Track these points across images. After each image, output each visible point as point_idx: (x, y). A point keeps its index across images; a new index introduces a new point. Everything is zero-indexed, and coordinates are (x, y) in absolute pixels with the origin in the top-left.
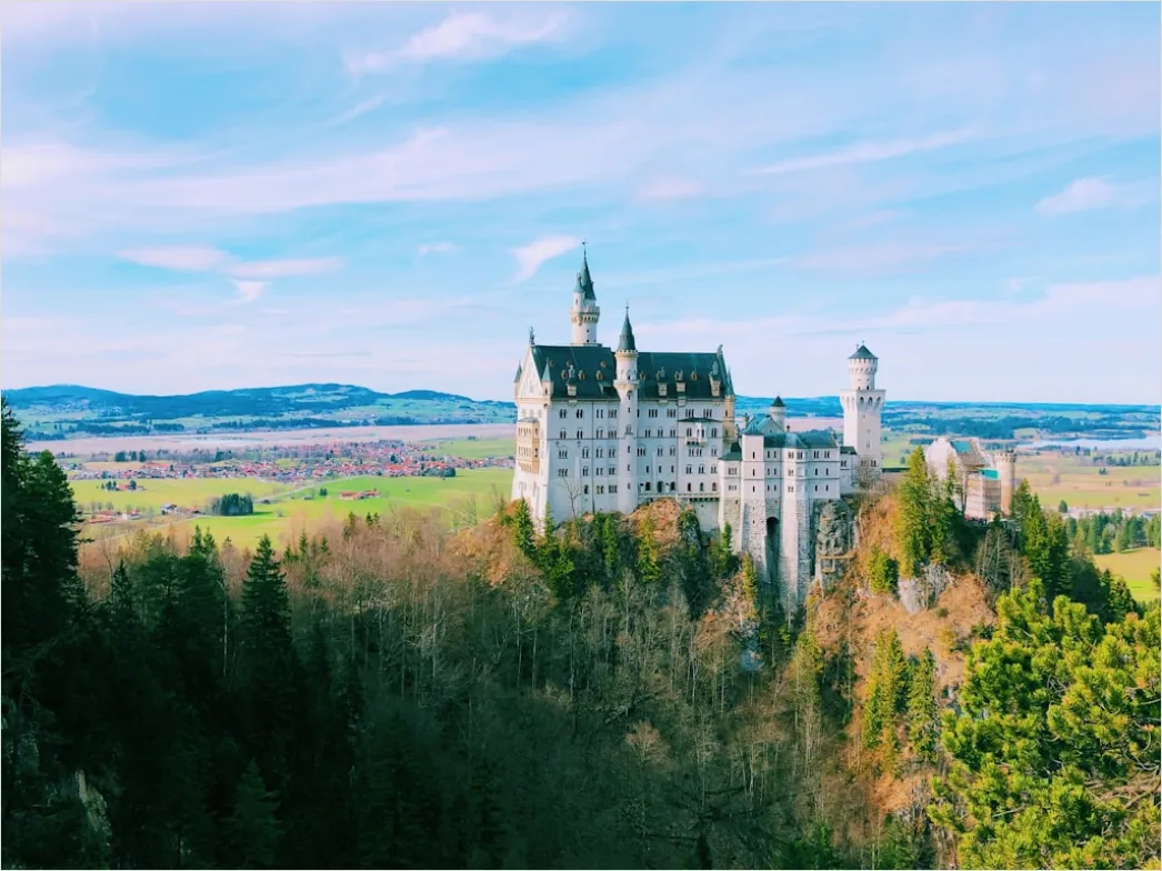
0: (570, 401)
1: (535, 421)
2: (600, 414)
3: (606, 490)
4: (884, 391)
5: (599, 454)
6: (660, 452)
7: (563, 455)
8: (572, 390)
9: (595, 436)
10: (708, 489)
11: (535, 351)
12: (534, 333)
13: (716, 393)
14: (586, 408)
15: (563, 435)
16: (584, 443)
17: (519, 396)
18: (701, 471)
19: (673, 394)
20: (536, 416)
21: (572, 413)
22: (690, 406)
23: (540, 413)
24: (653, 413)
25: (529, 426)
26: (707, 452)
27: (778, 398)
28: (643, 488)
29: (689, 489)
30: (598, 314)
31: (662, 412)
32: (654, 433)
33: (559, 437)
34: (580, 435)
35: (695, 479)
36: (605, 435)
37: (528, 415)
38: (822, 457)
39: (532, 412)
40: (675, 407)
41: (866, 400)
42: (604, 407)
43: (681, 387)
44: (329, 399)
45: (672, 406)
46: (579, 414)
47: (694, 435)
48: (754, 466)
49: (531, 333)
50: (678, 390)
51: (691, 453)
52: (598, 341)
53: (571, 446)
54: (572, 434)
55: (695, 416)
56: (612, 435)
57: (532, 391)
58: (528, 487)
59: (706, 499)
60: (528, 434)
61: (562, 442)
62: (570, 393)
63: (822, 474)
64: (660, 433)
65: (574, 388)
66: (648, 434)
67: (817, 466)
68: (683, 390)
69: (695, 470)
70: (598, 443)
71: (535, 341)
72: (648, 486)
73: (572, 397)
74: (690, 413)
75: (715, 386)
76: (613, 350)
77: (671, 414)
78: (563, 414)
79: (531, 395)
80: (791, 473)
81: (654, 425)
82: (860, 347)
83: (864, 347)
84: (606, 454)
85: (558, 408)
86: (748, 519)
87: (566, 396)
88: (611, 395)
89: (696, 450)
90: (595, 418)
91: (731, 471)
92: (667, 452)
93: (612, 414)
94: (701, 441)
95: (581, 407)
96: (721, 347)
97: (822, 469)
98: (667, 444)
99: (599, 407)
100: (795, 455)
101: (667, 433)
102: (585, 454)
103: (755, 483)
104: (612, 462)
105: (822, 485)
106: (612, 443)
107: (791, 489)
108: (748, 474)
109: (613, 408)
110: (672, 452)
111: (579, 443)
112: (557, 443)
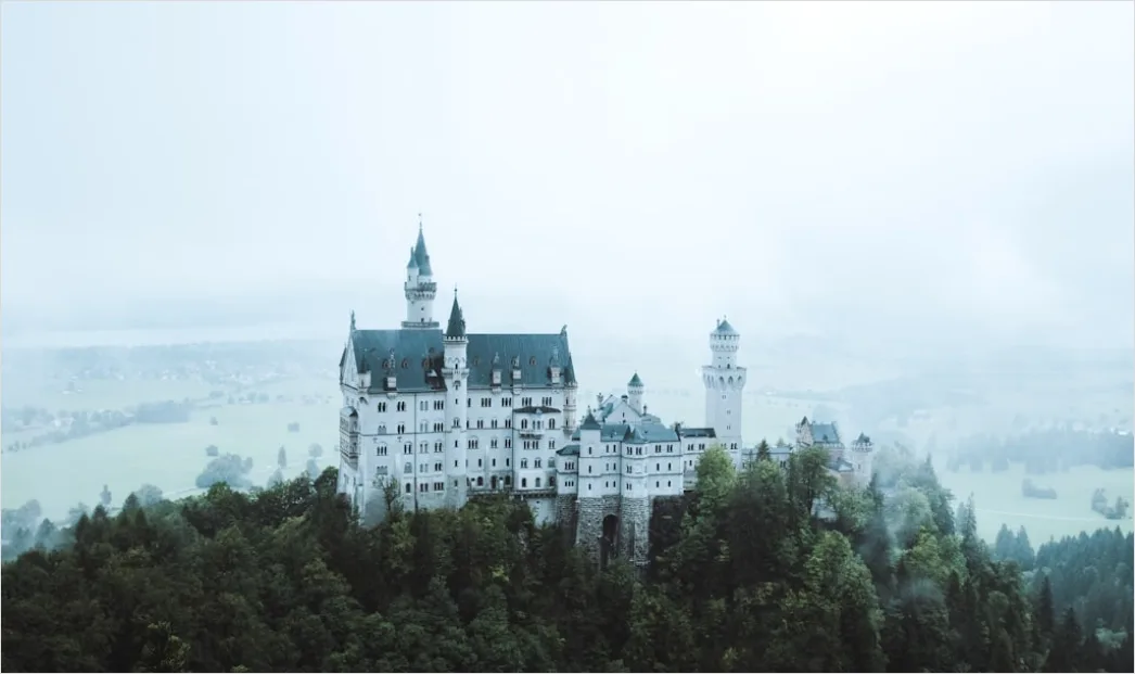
0: (390, 394)
1: (354, 413)
2: (424, 406)
3: (431, 487)
4: (744, 368)
5: (424, 448)
6: (494, 444)
7: (383, 451)
8: (392, 382)
9: (418, 431)
10: (544, 483)
11: (355, 338)
13: (556, 379)
14: (409, 400)
15: (382, 430)
16: (406, 439)
17: (343, 381)
18: (538, 465)
19: (509, 382)
21: (392, 405)
22: (528, 394)
23: (358, 404)
24: (486, 403)
26: (544, 444)
27: (636, 376)
28: (474, 483)
29: (525, 484)
31: (496, 401)
32: (487, 424)
33: (376, 432)
34: (401, 429)
35: (531, 473)
36: (431, 428)
38: (664, 452)
39: (353, 402)
40: (511, 396)
41: (726, 380)
42: (431, 399)
43: (517, 374)
45: (507, 395)
46: (401, 407)
47: (530, 426)
48: (591, 462)
50: (515, 377)
51: (526, 446)
53: (391, 442)
54: (392, 428)
55: (534, 405)
57: (353, 378)
59: (542, 495)
61: (381, 438)
62: (390, 385)
63: (664, 469)
64: (494, 424)
65: (395, 379)
66: (480, 424)
67: (659, 461)
68: (519, 377)
69: (531, 464)
70: (421, 438)
71: (356, 326)
72: (480, 481)
73: (393, 389)
74: (527, 401)
75: (556, 372)
77: (506, 402)
78: (382, 407)
79: (352, 384)
80: (629, 470)
81: (487, 415)
82: (721, 322)
83: (725, 323)
84: (431, 448)
85: (375, 401)
86: (583, 519)
87: (387, 389)
88: (438, 384)
89: (531, 442)
90: (418, 410)
91: (568, 466)
92: (501, 444)
93: (439, 405)
94: (537, 432)
95: (401, 399)
96: (565, 327)
97: (664, 463)
98: (501, 435)
99: (422, 398)
100: (634, 451)
101: (501, 424)
102: (408, 449)
103: (592, 481)
104: (439, 457)
105: (664, 481)
106: (439, 436)
107: (629, 487)
108: (583, 470)
109: (439, 397)
110: (508, 444)
111: (400, 438)
112: (375, 439)
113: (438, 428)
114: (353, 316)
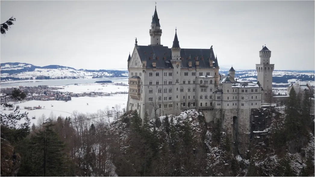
0: (154, 69)
1: (138, 78)
2: (165, 74)
3: (168, 106)
4: (273, 65)
5: (165, 91)
6: (189, 90)
7: (151, 91)
9: (163, 84)
10: (209, 105)
11: (137, 48)
12: (137, 41)
13: (211, 65)
14: (160, 72)
15: (151, 83)
16: (159, 87)
17: (130, 67)
18: (206, 98)
19: (195, 66)
20: (138, 75)
21: (154, 74)
22: (201, 71)
23: (140, 74)
24: (186, 74)
25: (136, 80)
26: (208, 90)
27: (232, 68)
28: (182, 105)
29: (201, 105)
30: (161, 33)
31: (190, 73)
32: (186, 82)
33: (149, 84)
34: (157, 83)
35: (204, 101)
36: (168, 83)
37: (134, 75)
38: (254, 92)
39: (136, 74)
41: (267, 69)
42: (167, 71)
43: (197, 63)
44: (16, 69)
45: (194, 71)
46: (157, 75)
47: (203, 83)
48: (228, 95)
49: (136, 40)
51: (202, 90)
52: (161, 44)
53: (154, 88)
54: (154, 83)
55: (203, 75)
57: (136, 64)
58: (134, 105)
59: (208, 109)
60: (135, 83)
61: (150, 86)
62: (154, 66)
63: (254, 98)
64: (189, 82)
65: (155, 64)
66: (184, 82)
68: (198, 64)
69: (204, 97)
70: (165, 87)
71: (137, 44)
72: (184, 104)
73: (155, 67)
74: (201, 74)
75: (211, 63)
76: (169, 48)
77: (194, 74)
78: (151, 74)
79: (136, 67)
80: (243, 98)
81: (187, 78)
82: (264, 47)
83: (265, 47)
84: (168, 91)
85: (149, 72)
86: (226, 117)
87: (152, 67)
88: (170, 66)
89: (204, 89)
90: (164, 76)
91: (218, 98)
92: (192, 90)
93: (170, 74)
94: (206, 85)
95: (158, 71)
96: (212, 46)
97: (254, 96)
98: (192, 87)
99: (165, 71)
100: (245, 91)
101: (192, 82)
102: (160, 91)
103: (229, 103)
104: (171, 94)
105: (254, 103)
106: (171, 86)
107: (243, 105)
108: (226, 99)
109: (171, 72)
110: (194, 90)
111: (157, 86)
112: (148, 87)
113: (170, 83)
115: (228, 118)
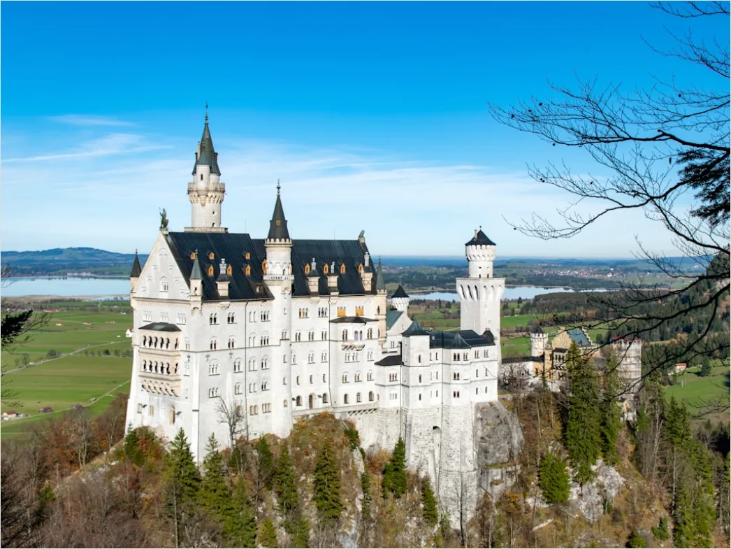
0: (221, 303)
1: (175, 329)
2: (252, 316)
3: (260, 409)
5: (251, 366)
6: (311, 360)
7: (214, 370)
8: (223, 289)
9: (247, 345)
10: (365, 399)
11: (169, 239)
13: (368, 288)
14: (238, 310)
15: (213, 346)
16: (239, 354)
18: (357, 379)
19: (324, 291)
20: (172, 321)
21: (222, 316)
22: (342, 302)
24: (303, 314)
26: (363, 355)
28: (294, 404)
29: (346, 402)
31: (313, 311)
32: (305, 337)
33: (209, 348)
34: (231, 344)
35: (351, 389)
36: (258, 342)
37: (155, 319)
38: (482, 358)
40: (327, 305)
42: (256, 307)
43: (333, 281)
45: (324, 303)
46: (231, 319)
47: (351, 336)
48: (421, 370)
50: (330, 284)
51: (347, 358)
53: (221, 359)
54: (221, 344)
55: (347, 315)
56: (264, 342)
59: (364, 410)
61: (213, 355)
62: (221, 292)
63: (482, 374)
64: (311, 336)
65: (225, 286)
66: (298, 337)
67: (478, 366)
68: (335, 284)
69: (351, 379)
70: (250, 353)
72: (298, 400)
73: (224, 297)
74: (342, 311)
75: (366, 279)
77: (322, 313)
78: (214, 319)
79: (167, 295)
80: (457, 377)
81: (305, 325)
82: (477, 232)
83: (481, 232)
84: (258, 365)
85: (207, 311)
87: (216, 297)
89: (352, 354)
90: (248, 323)
91: (392, 377)
92: (317, 358)
93: (265, 317)
94: (358, 343)
95: (232, 309)
96: (363, 232)
98: (318, 348)
99: (250, 308)
100: (461, 357)
101: (318, 336)
102: (237, 367)
103: (421, 391)
104: (266, 374)
105: (482, 387)
106: (265, 351)
107: (457, 395)
108: (413, 380)
109: (266, 308)
110: (324, 358)
111: (231, 354)
112: (208, 356)
114: (164, 216)
115: (421, 434)
